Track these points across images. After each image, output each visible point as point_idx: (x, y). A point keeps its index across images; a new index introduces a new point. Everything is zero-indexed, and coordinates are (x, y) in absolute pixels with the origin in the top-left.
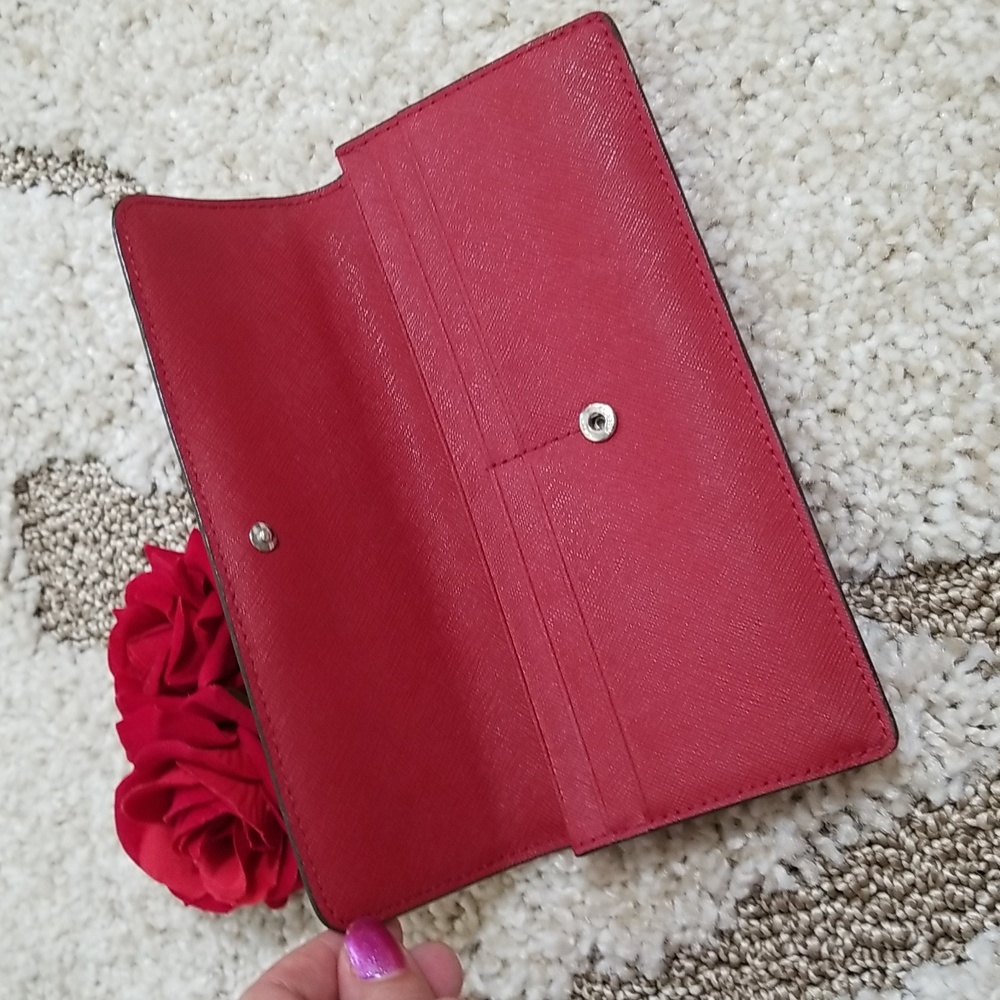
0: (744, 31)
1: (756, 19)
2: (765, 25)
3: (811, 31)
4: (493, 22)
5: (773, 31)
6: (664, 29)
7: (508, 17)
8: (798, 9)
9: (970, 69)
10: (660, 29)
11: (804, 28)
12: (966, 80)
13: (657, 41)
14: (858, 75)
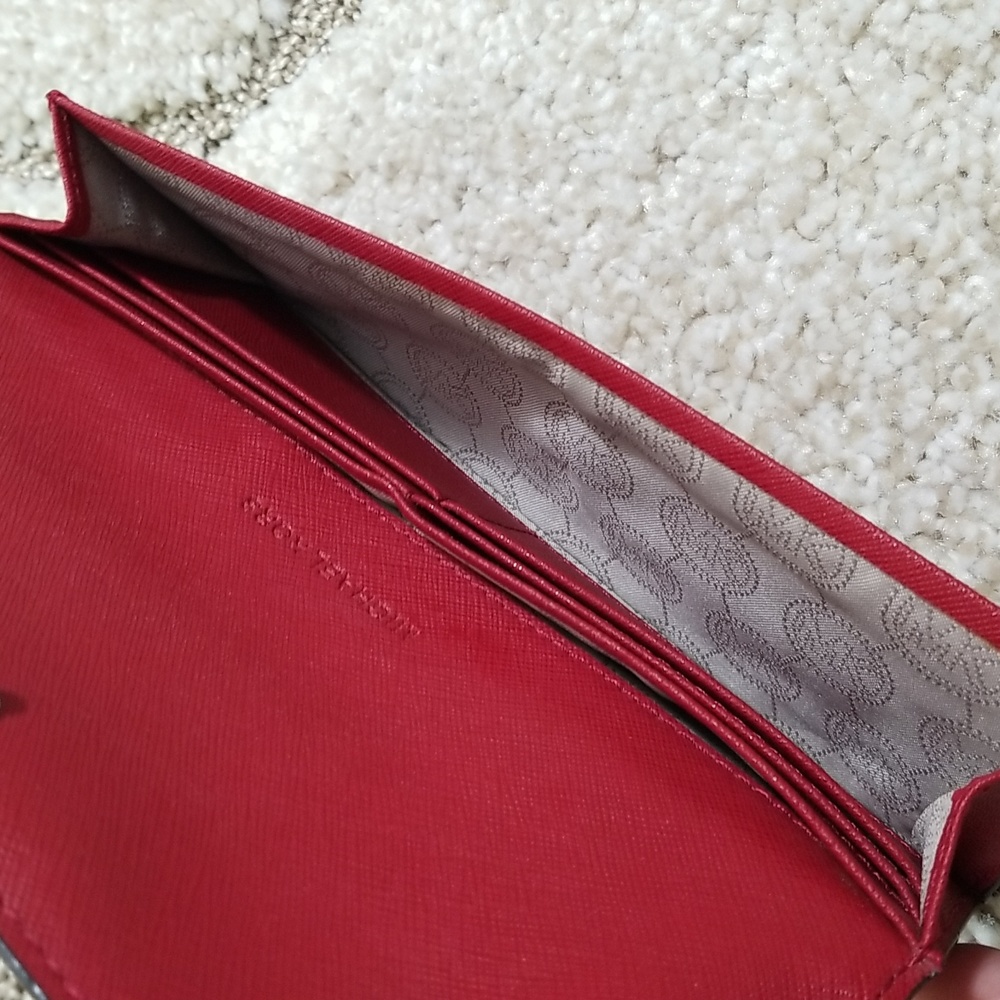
0: (639, 94)
1: (647, 76)
2: (661, 79)
3: (725, 58)
4: (337, 186)
5: (674, 80)
6: (541, 116)
7: (351, 175)
8: (695, 39)
9: (970, 30)
10: (537, 116)
11: (712, 57)
12: (968, 42)
13: (538, 129)
14: (807, 82)
